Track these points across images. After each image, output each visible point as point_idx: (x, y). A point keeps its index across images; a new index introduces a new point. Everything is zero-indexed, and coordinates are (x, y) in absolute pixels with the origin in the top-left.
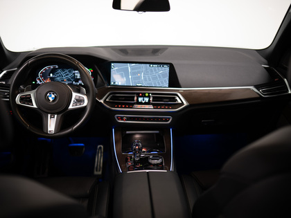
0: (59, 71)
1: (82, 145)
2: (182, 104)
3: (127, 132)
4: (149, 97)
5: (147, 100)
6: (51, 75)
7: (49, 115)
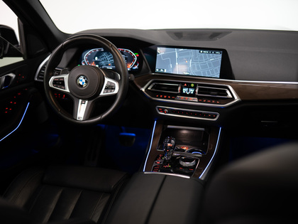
0: (105, 54)
1: (134, 135)
2: (233, 98)
3: (169, 126)
4: (195, 88)
5: (192, 91)
6: (96, 58)
7: (80, 101)
